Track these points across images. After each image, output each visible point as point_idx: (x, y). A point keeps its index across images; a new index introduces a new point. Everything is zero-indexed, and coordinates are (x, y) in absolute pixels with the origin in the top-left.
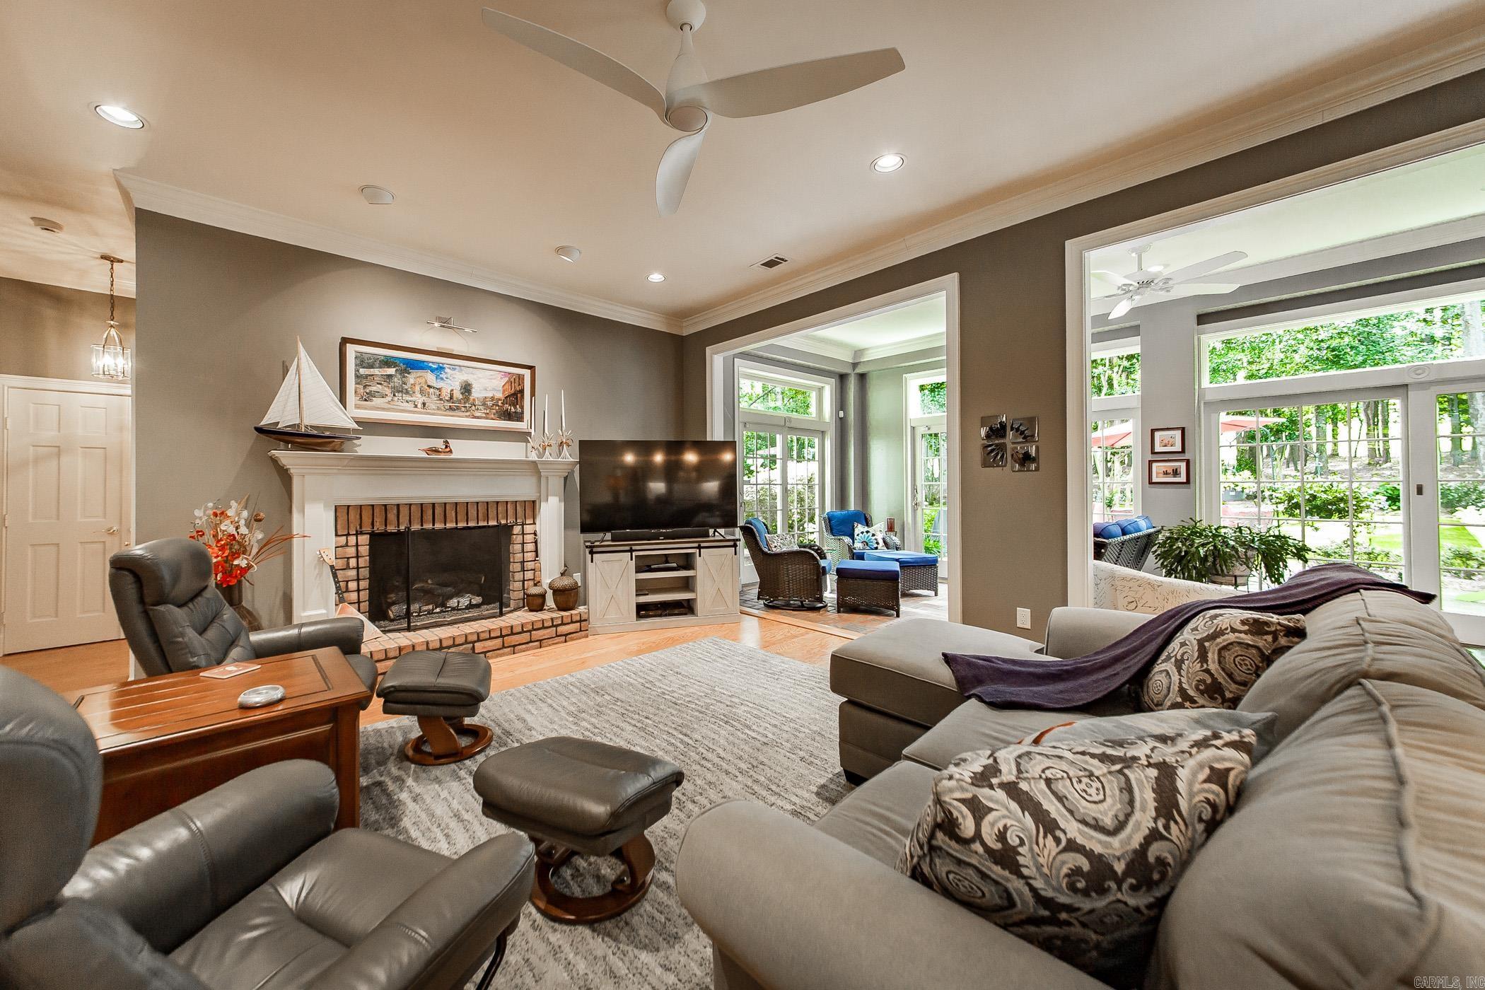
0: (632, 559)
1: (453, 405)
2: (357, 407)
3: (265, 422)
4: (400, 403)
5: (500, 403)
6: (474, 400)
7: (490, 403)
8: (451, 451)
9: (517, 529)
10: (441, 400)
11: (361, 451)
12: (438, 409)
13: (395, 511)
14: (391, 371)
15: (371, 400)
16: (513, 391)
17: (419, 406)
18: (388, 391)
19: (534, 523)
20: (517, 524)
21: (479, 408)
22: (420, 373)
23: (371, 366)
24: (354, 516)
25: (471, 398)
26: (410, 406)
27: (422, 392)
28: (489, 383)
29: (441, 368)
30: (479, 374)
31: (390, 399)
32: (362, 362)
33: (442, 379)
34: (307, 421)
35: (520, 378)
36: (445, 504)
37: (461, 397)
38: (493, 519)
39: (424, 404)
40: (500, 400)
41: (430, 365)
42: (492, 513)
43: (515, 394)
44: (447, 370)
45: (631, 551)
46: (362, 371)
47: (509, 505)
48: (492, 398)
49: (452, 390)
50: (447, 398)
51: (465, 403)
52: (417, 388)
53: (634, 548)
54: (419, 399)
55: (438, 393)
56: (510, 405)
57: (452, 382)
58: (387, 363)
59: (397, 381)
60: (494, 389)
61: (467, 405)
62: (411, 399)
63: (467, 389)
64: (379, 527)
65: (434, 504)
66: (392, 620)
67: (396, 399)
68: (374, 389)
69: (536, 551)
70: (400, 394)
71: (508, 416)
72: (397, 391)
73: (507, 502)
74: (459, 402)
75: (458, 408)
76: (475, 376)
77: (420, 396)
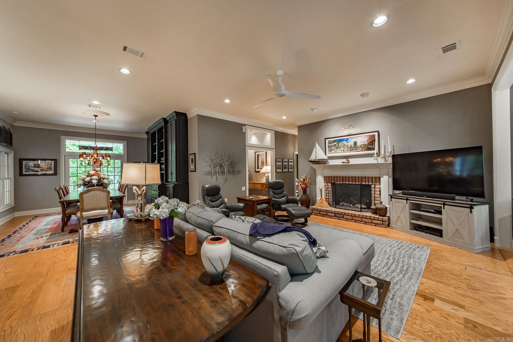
0: (407, 203)
1: (351, 149)
2: (329, 153)
3: (310, 159)
4: (338, 151)
5: (366, 146)
6: (358, 146)
7: (363, 146)
8: (349, 162)
9: (373, 186)
10: (348, 148)
11: (330, 164)
12: (347, 151)
13: (336, 178)
14: (336, 143)
15: (331, 151)
16: (371, 141)
17: (342, 151)
18: (335, 148)
19: (380, 185)
20: (372, 184)
21: (359, 148)
22: (342, 142)
23: (331, 143)
24: (328, 178)
25: (357, 146)
26: (340, 151)
27: (343, 147)
28: (362, 140)
29: (348, 139)
30: (359, 138)
31: (335, 150)
32: (330, 143)
33: (348, 142)
34: (318, 158)
35: (374, 136)
36: (349, 177)
37: (354, 146)
38: (364, 182)
39: (344, 150)
40: (366, 144)
41: (345, 139)
42: (363, 180)
43: (372, 142)
44: (349, 140)
45: (407, 200)
46: (329, 145)
47: (369, 178)
48: (364, 145)
49: (351, 145)
50: (350, 147)
51: (355, 148)
52: (342, 146)
53: (409, 199)
54: (342, 149)
55: (347, 146)
56: (370, 145)
57: (351, 143)
58: (335, 141)
59: (337, 146)
60: (364, 142)
61: (356, 148)
62: (340, 149)
63: (355, 143)
64: (333, 182)
65: (346, 177)
66: (341, 206)
67: (337, 150)
68: (332, 148)
69: (380, 194)
70: (338, 149)
71: (370, 149)
72: (337, 148)
73: (369, 177)
74: (353, 147)
75: (353, 149)
76: (358, 139)
77: (342, 148)
